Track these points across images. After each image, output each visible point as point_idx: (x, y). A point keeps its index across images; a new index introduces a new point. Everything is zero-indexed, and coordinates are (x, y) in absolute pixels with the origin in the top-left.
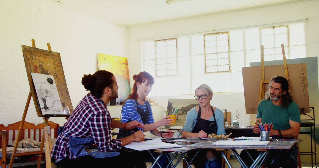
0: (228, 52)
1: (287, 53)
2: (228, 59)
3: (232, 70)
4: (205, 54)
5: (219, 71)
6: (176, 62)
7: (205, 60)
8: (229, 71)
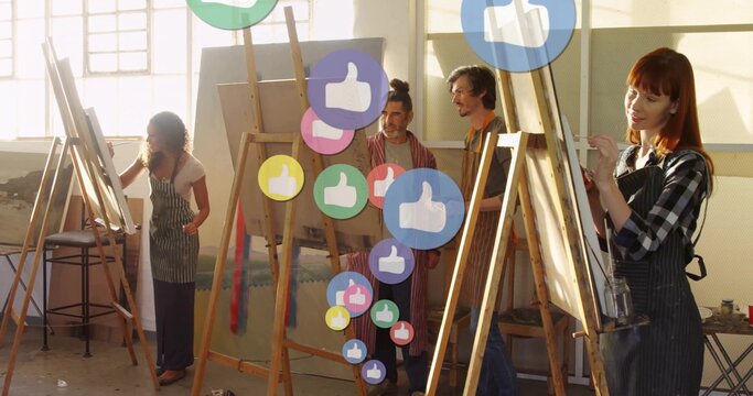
0: (145, 10)
1: (306, 21)
2: (145, 33)
3: (155, 69)
4: (86, 15)
5: (122, 68)
6: (10, 36)
7: (86, 34)
8: (147, 72)
